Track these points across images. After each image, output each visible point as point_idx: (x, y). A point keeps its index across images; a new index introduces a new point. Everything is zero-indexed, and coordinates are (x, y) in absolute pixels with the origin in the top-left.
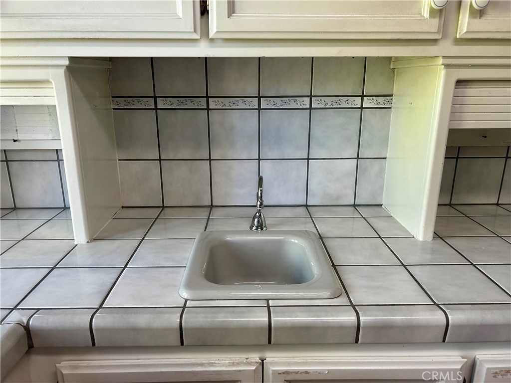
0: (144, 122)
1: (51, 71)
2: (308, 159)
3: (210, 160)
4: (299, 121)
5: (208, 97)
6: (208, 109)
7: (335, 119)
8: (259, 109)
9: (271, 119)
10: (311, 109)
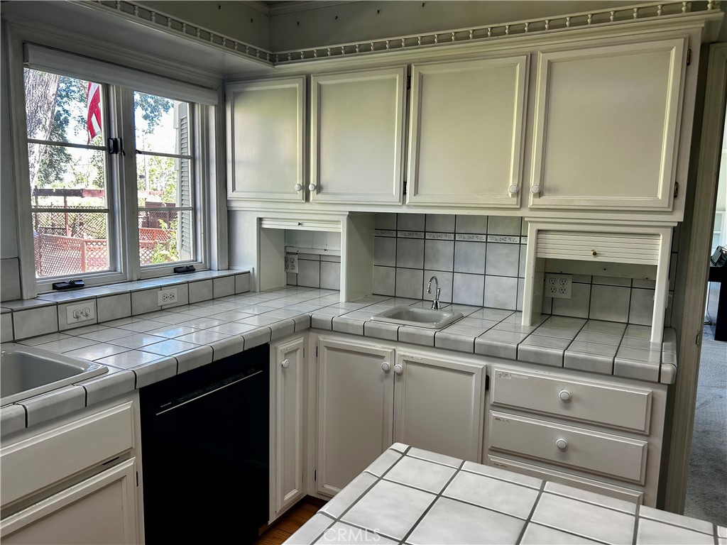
0: (390, 245)
1: (341, 217)
2: (485, 275)
3: (424, 270)
4: (478, 249)
5: (425, 232)
6: (425, 239)
7: (503, 250)
8: (455, 240)
9: (462, 247)
10: (486, 242)
